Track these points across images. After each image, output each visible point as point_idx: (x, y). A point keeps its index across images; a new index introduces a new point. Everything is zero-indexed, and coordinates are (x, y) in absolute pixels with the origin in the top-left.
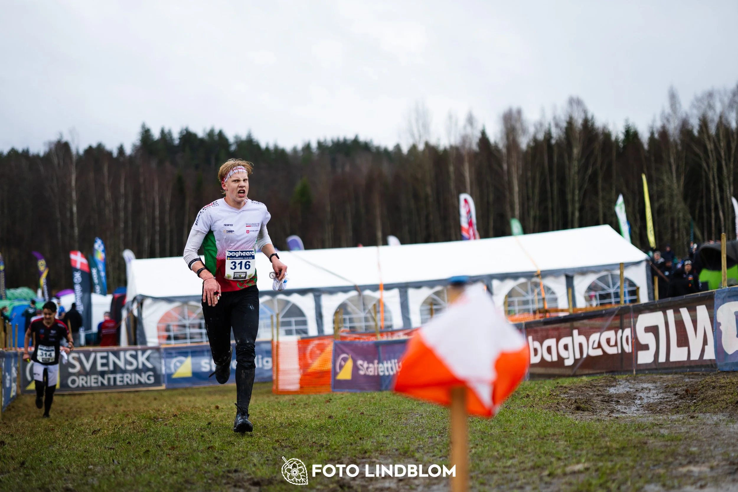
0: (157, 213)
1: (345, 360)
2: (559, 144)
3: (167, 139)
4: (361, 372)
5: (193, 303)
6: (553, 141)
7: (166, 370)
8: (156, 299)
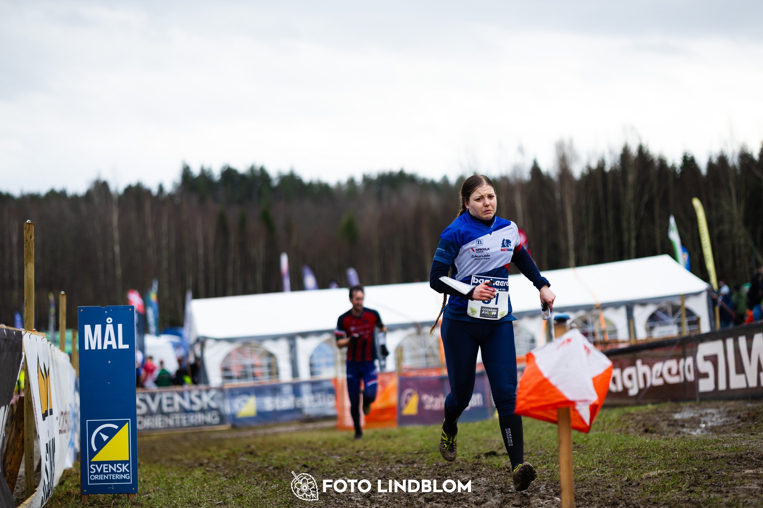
0: (201, 251)
1: (410, 395)
2: (613, 171)
3: (207, 175)
4: (428, 407)
5: (254, 343)
6: (607, 168)
7: (231, 409)
8: (218, 340)
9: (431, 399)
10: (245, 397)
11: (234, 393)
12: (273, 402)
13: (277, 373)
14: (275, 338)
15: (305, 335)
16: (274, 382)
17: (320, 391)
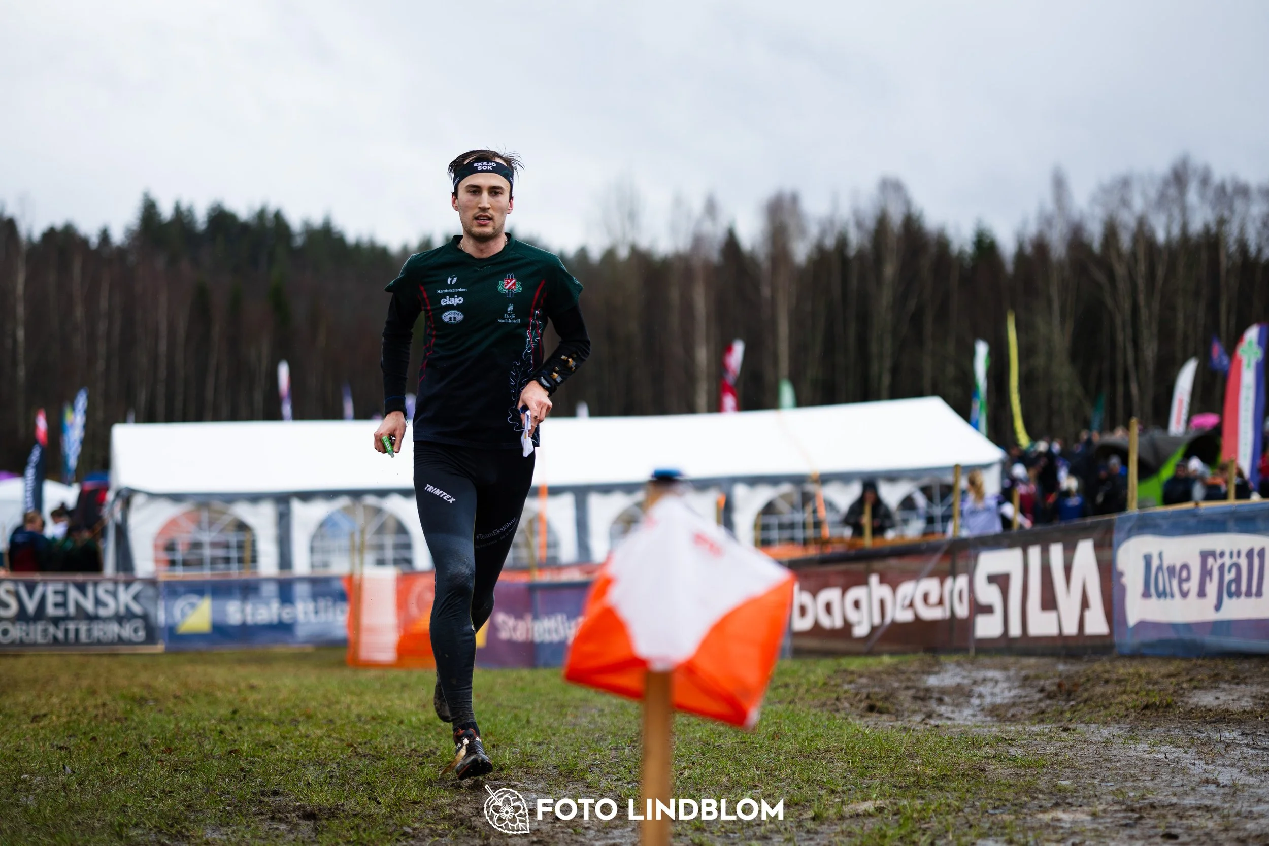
0: (163, 347)
2: (861, 255)
3: (185, 221)
4: (504, 635)
5: (217, 505)
6: (852, 252)
7: (166, 619)
8: (153, 496)
9: (511, 622)
10: (194, 599)
11: (173, 590)
12: (243, 611)
13: (254, 560)
14: (255, 498)
15: (306, 496)
16: (246, 575)
17: (324, 595)
